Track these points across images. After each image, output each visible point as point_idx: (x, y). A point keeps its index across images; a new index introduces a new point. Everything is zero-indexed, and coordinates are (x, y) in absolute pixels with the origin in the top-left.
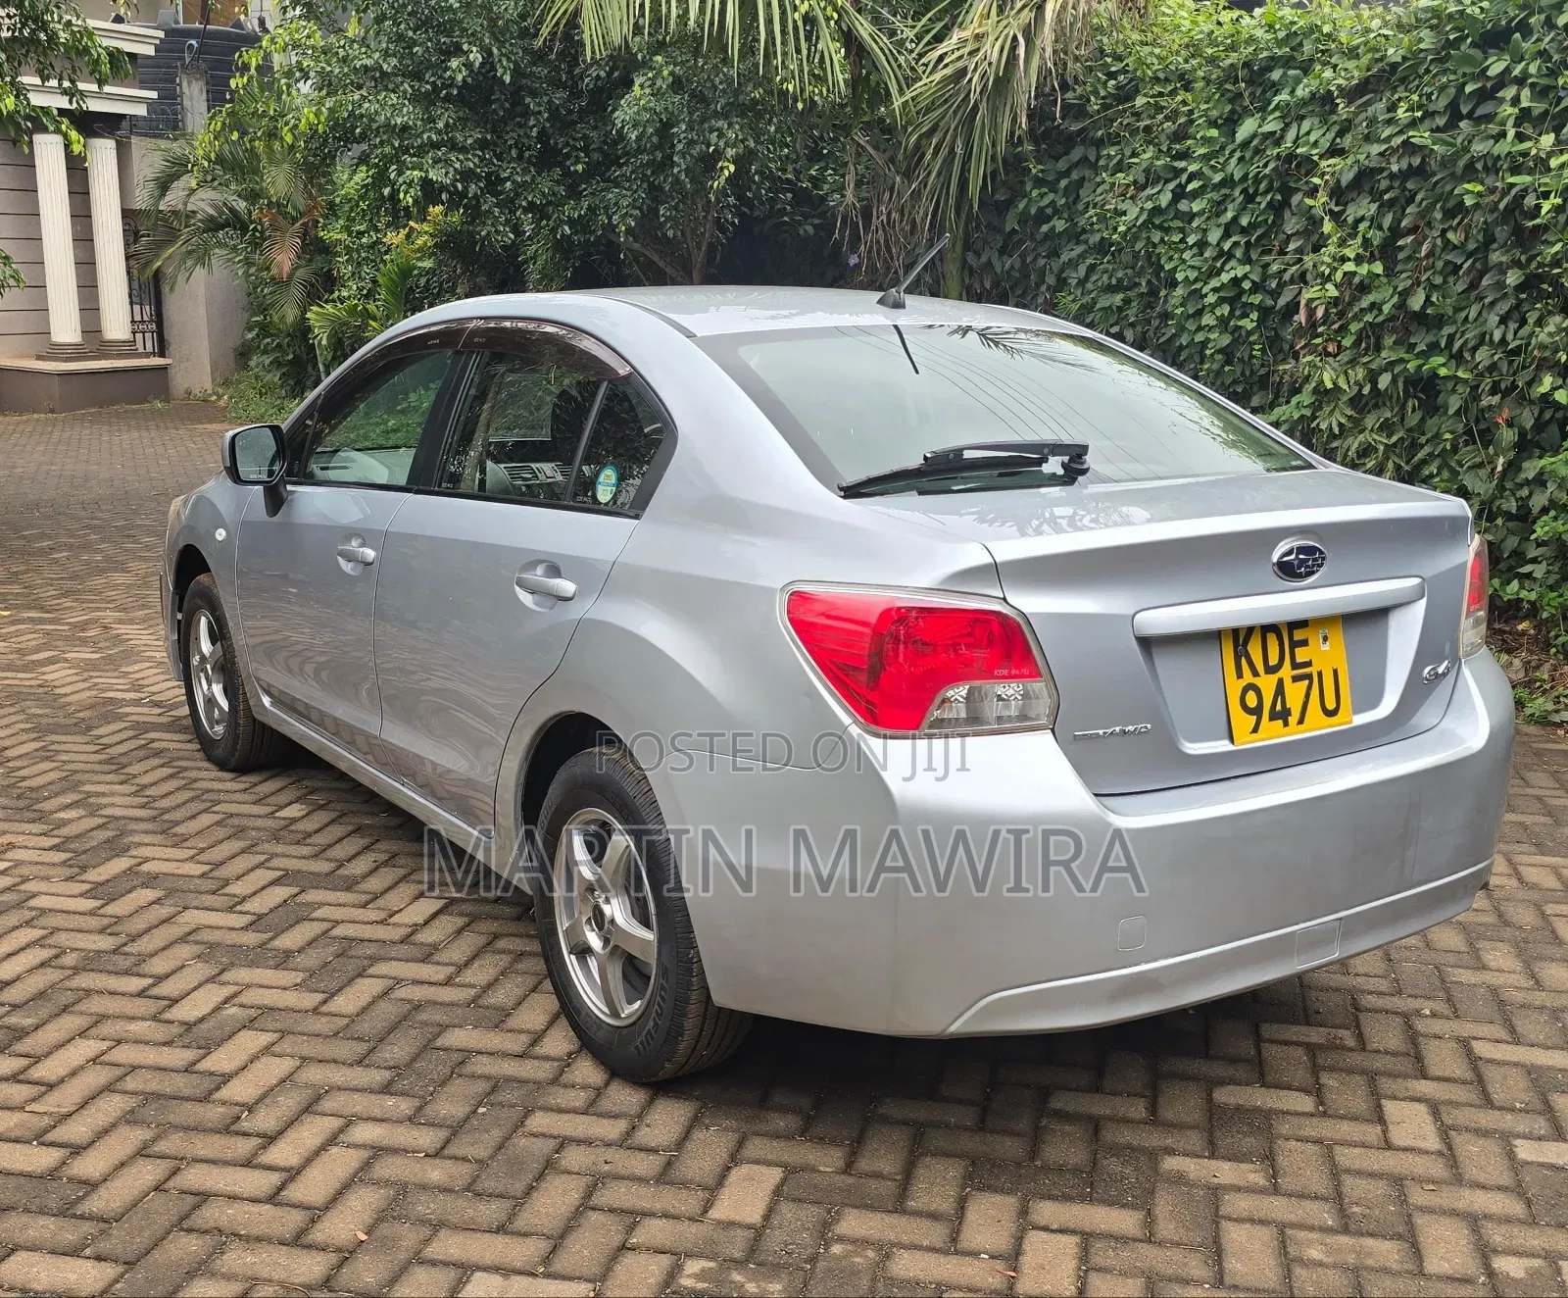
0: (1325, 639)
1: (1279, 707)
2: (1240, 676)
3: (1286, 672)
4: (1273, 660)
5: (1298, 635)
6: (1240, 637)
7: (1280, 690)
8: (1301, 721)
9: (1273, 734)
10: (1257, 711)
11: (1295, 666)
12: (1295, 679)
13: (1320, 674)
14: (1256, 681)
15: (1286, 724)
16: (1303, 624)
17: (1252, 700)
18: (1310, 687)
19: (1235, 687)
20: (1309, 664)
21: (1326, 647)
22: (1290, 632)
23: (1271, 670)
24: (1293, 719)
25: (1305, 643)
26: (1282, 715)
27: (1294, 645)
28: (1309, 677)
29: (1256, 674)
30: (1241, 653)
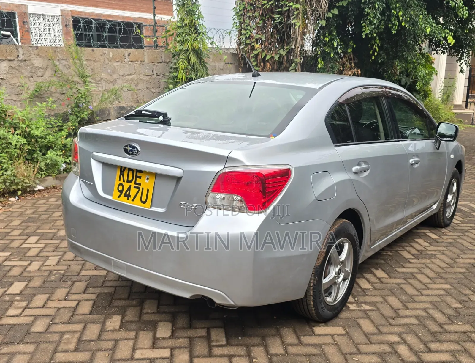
0: (148, 179)
1: (128, 193)
2: (120, 180)
3: (133, 184)
4: (130, 179)
5: (139, 174)
6: (123, 169)
7: (129, 189)
8: (133, 200)
9: (123, 200)
10: (121, 192)
11: (136, 183)
12: (135, 187)
13: (143, 189)
14: (123, 183)
15: (128, 199)
16: (141, 172)
17: (121, 188)
18: (138, 191)
19: (117, 182)
20: (140, 184)
21: (147, 181)
22: (137, 173)
23: (129, 182)
24: (131, 199)
25: (140, 177)
26: (128, 196)
27: (137, 177)
28: (139, 188)
29: (124, 181)
30: (122, 174)
